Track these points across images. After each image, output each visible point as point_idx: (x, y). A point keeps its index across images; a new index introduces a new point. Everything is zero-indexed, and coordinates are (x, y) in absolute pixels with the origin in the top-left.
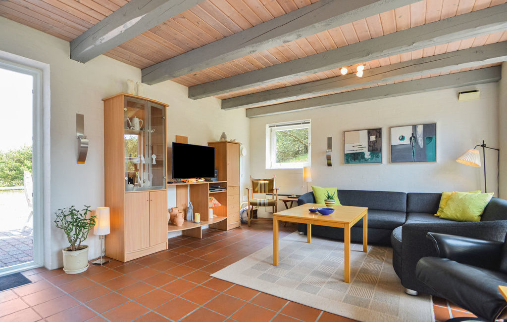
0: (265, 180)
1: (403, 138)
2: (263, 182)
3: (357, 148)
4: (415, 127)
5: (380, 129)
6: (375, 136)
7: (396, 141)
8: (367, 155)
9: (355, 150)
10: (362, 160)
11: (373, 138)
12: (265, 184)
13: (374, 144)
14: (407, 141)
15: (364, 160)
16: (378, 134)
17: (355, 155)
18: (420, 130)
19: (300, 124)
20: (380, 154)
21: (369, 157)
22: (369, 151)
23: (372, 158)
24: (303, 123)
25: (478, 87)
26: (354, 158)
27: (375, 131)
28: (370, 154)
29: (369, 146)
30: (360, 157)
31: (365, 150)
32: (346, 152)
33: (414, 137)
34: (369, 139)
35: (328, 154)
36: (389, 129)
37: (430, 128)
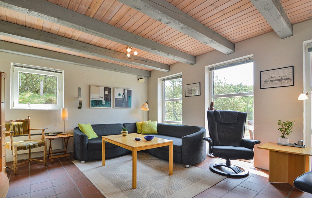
0: (18, 121)
1: (120, 95)
2: (15, 123)
3: (98, 97)
4: (124, 90)
5: (110, 88)
6: (107, 92)
7: (117, 96)
8: (104, 102)
9: (97, 99)
10: (101, 105)
11: (107, 93)
12: (18, 125)
13: (107, 96)
14: (121, 97)
15: (102, 105)
16: (109, 91)
17: (97, 102)
18: (126, 92)
19: (53, 72)
20: (110, 102)
21: (105, 104)
22: (104, 100)
23: (106, 105)
24: (56, 72)
25: (143, 77)
26: (96, 103)
27: (108, 89)
28: (105, 102)
29: (105, 97)
30: (99, 104)
31: (103, 99)
32: (91, 99)
33: (124, 95)
34: (105, 93)
35: (81, 99)
36: (114, 89)
37: (129, 92)
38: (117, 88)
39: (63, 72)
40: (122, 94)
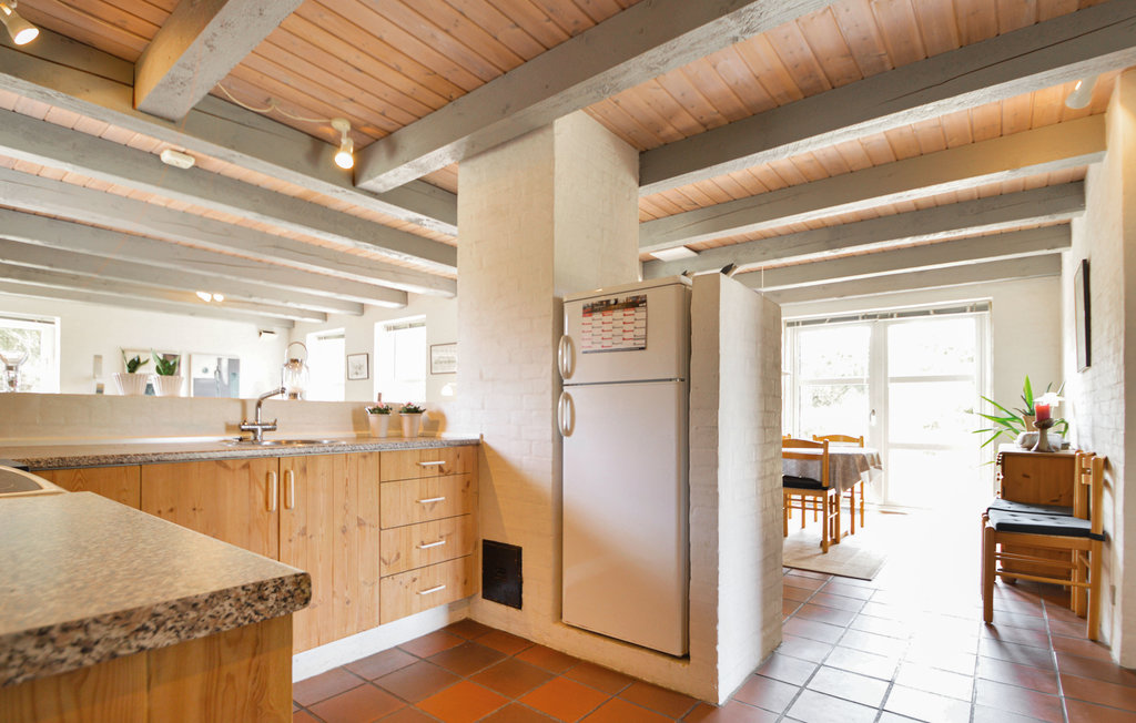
1: (206, 371)
4: (219, 360)
7: (197, 373)
14: (211, 375)
18: (225, 364)
24: (39, 322)
33: (218, 371)
35: (100, 381)
36: (190, 357)
37: (234, 364)
38: (197, 353)
39: (57, 320)
40: (212, 368)
